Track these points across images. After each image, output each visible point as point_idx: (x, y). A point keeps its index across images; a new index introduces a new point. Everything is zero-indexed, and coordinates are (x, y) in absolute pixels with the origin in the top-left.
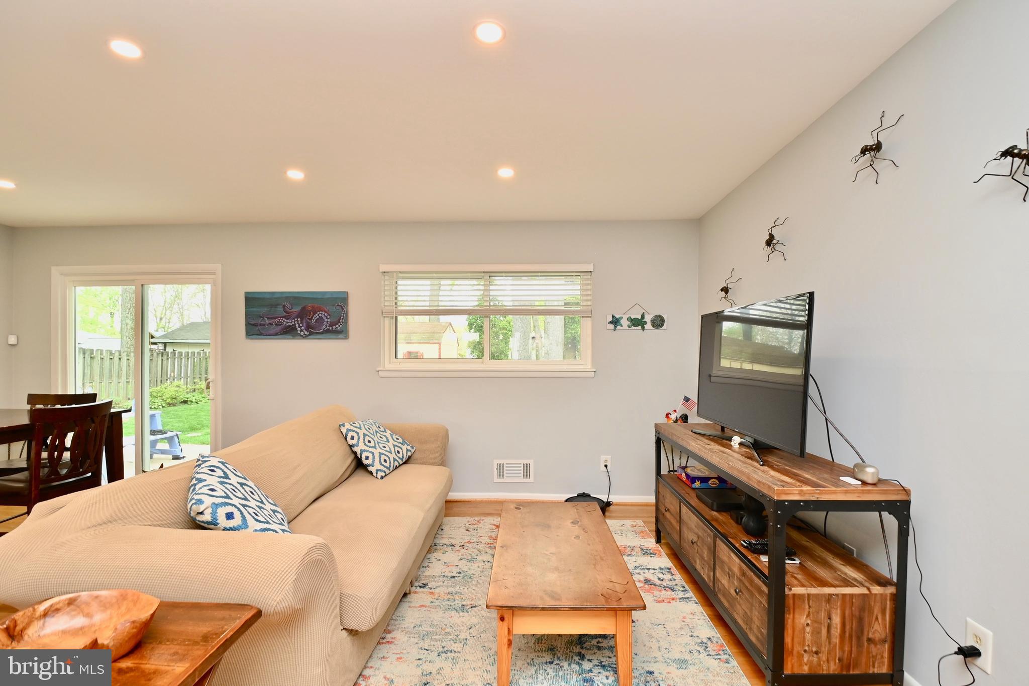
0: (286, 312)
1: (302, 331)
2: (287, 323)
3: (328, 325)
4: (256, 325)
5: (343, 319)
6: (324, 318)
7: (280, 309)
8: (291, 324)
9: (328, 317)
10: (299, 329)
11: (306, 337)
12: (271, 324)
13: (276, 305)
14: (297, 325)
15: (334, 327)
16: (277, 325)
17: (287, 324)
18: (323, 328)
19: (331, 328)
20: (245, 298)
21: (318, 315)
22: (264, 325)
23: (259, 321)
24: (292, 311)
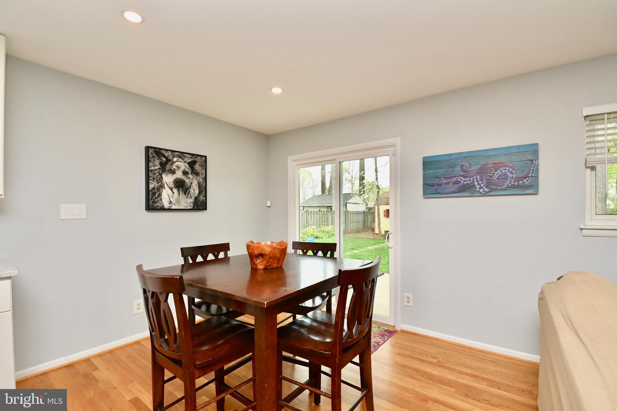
0: (464, 171)
1: (481, 188)
2: (464, 181)
3: (513, 180)
4: (433, 185)
5: (533, 173)
6: (509, 173)
7: (458, 169)
8: (469, 182)
9: (514, 172)
10: (478, 186)
11: (485, 195)
12: (448, 183)
13: (453, 166)
14: (476, 183)
15: (521, 182)
16: (454, 183)
17: (465, 183)
18: (506, 184)
19: (516, 183)
20: (424, 162)
21: (501, 171)
22: (441, 185)
23: (436, 181)
24: (470, 169)
